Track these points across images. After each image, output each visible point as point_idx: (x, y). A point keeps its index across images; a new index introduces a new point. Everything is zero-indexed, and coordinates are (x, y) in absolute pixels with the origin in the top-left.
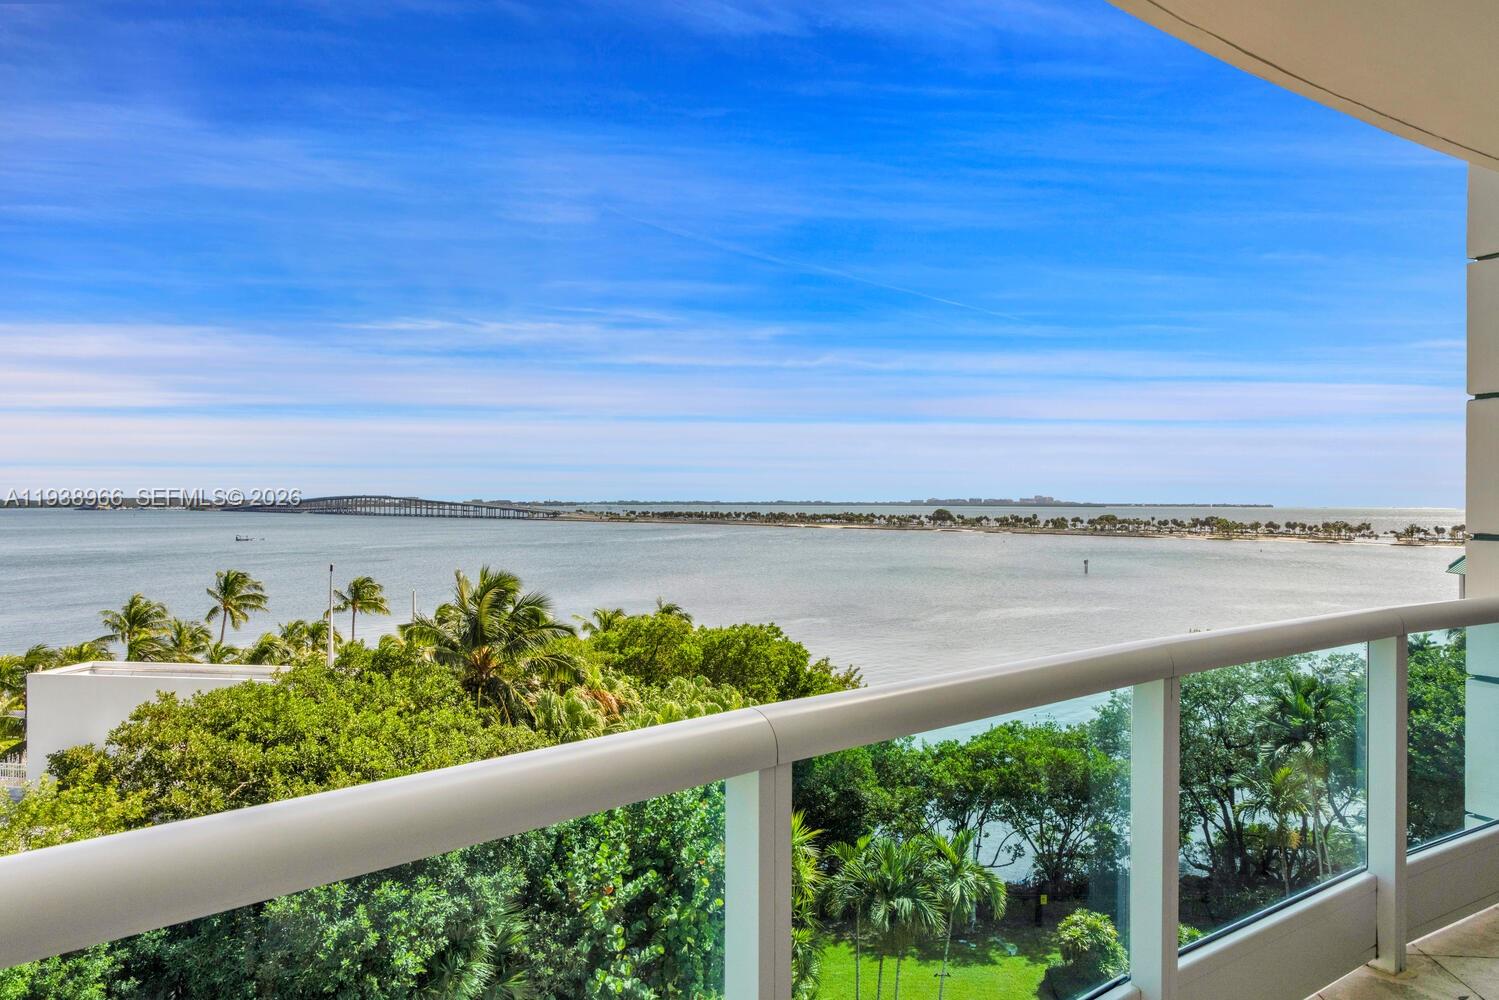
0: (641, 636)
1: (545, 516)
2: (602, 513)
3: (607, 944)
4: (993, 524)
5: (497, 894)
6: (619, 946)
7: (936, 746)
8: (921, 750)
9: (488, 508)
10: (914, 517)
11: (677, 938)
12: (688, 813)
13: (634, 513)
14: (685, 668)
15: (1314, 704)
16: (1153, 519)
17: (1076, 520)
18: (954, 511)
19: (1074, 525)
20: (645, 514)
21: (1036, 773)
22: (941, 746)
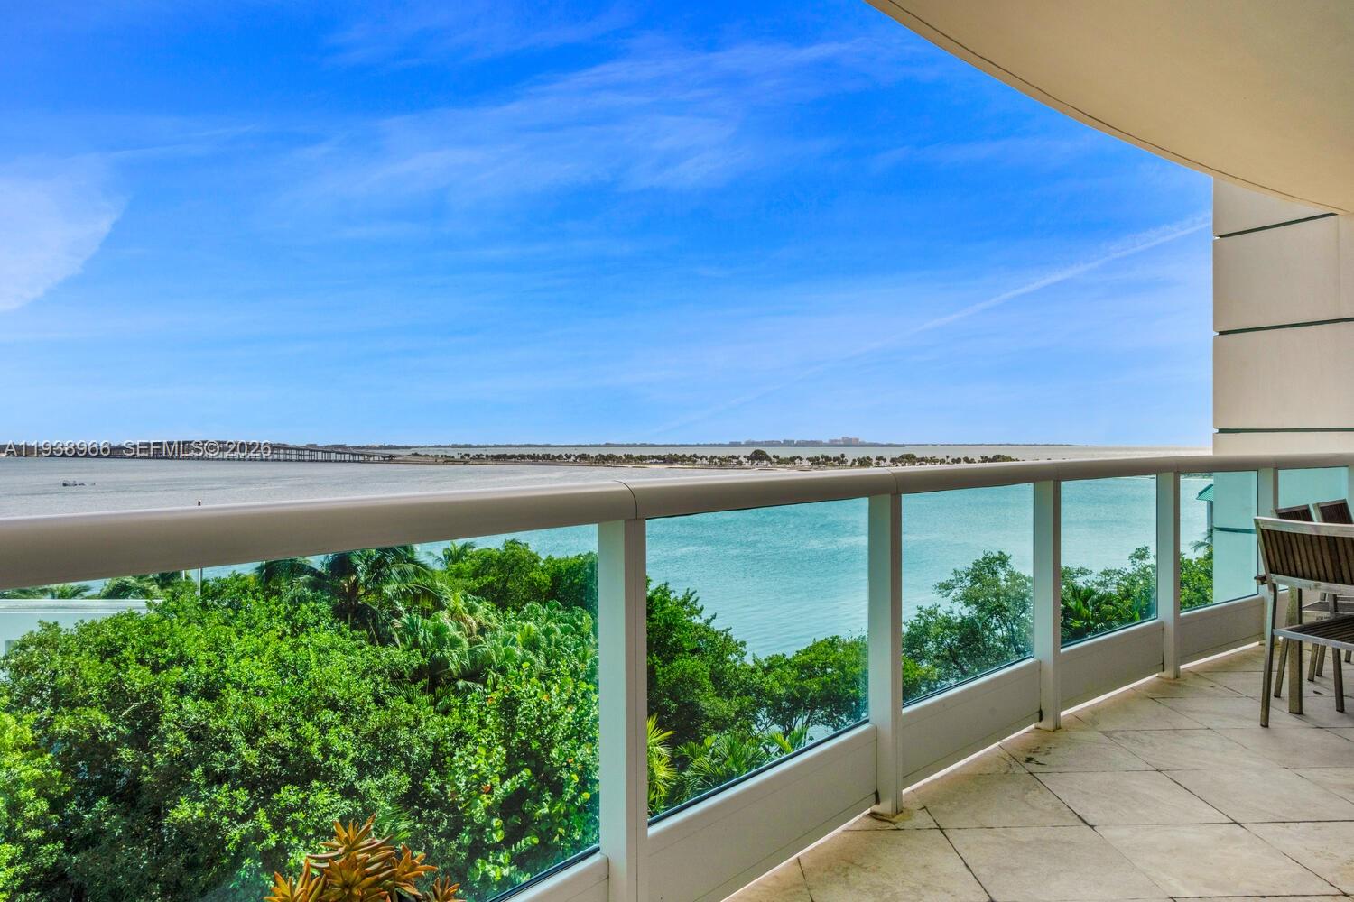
0: (493, 565)
1: (381, 459)
2: (437, 456)
3: (487, 837)
4: (806, 463)
5: (385, 795)
6: (498, 837)
7: (765, 660)
8: (752, 664)
9: (323, 452)
10: (733, 457)
11: (549, 830)
12: (555, 718)
13: (468, 455)
14: (537, 594)
15: (1091, 608)
16: (948, 457)
17: (880, 459)
18: (770, 452)
19: (878, 463)
20: (479, 457)
21: (854, 680)
22: (771, 659)
